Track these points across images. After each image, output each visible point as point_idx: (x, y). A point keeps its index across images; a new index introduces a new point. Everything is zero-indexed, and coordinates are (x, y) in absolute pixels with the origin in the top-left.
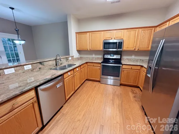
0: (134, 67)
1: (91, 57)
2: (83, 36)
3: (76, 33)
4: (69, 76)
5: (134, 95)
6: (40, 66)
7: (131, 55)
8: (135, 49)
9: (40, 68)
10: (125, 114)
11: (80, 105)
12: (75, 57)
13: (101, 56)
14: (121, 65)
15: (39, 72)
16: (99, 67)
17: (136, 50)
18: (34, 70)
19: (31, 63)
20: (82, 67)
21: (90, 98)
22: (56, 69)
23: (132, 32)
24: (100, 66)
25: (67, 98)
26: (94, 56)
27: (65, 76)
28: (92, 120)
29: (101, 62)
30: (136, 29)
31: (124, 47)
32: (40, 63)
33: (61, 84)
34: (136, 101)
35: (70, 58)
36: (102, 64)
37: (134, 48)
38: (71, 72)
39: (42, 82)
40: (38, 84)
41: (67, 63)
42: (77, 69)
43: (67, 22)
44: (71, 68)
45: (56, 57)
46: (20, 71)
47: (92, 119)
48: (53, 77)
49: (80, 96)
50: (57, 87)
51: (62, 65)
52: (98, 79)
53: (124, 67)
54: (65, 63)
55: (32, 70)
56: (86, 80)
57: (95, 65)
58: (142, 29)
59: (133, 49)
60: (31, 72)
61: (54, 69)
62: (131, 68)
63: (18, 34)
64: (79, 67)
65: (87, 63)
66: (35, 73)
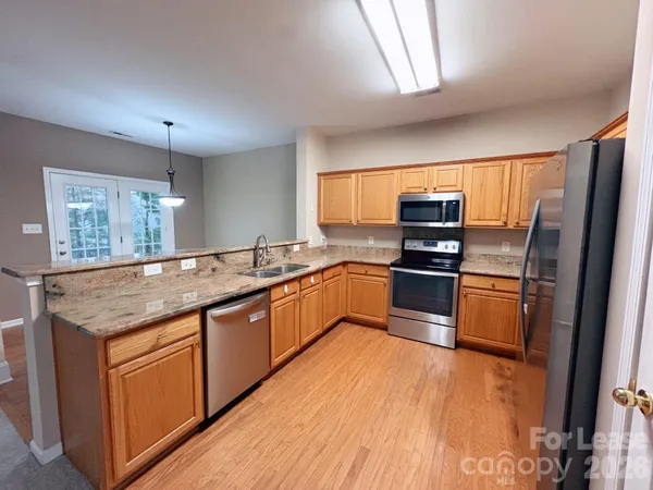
0: (501, 284)
1: (362, 248)
2: (338, 182)
3: (319, 175)
4: (286, 296)
5: (500, 382)
6: (216, 264)
7: (499, 244)
8: (506, 223)
9: (214, 270)
10: (448, 430)
11: (311, 387)
12: (311, 244)
13: (394, 245)
14: (456, 275)
15: (210, 280)
16: (383, 279)
17: (511, 226)
18: (201, 273)
19: (197, 254)
20: (327, 274)
21: (345, 374)
22: (253, 275)
23: (492, 171)
24: (386, 274)
25: (276, 361)
26: (371, 242)
27: (275, 294)
28: (338, 430)
29: (389, 263)
30: (503, 162)
31: (467, 218)
32: (217, 256)
33: (262, 314)
34: (503, 401)
35: (296, 248)
36: (392, 268)
37: (504, 219)
38: (291, 285)
39: (217, 298)
40: (209, 301)
41: (287, 261)
42: (312, 279)
43: (295, 144)
44: (292, 275)
45: (258, 242)
46: (172, 273)
47: (339, 428)
48: (244, 291)
49: (315, 364)
50: (252, 321)
51: (271, 266)
52: (381, 320)
53: (466, 280)
54: (280, 261)
55: (197, 272)
56: (343, 320)
57: (372, 271)
58: (525, 161)
59: (500, 223)
60: (192, 277)
61: (248, 275)
62: (493, 286)
63: (171, 181)
64: (320, 275)
65: (345, 264)
66: (202, 281)
